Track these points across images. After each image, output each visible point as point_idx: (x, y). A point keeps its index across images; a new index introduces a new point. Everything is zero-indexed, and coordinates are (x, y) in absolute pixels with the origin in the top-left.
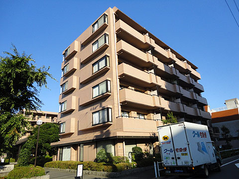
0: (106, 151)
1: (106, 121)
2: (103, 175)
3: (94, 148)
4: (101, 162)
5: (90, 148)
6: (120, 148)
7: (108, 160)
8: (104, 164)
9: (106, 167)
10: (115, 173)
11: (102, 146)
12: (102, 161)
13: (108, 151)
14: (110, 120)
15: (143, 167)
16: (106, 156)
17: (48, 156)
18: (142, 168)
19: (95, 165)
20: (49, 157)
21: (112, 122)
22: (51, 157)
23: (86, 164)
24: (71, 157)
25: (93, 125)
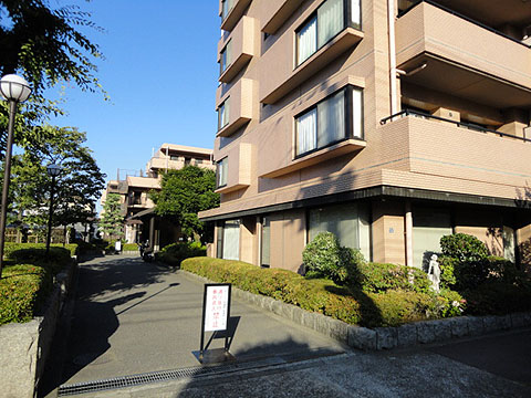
0: (337, 243)
1: (341, 135)
2: (322, 330)
3: (301, 229)
4: (318, 277)
5: (289, 228)
6: (392, 236)
7: (343, 274)
8: (328, 288)
9: (333, 298)
10: (372, 332)
11: (324, 224)
12: (321, 275)
13: (345, 243)
14: (357, 132)
15: (490, 313)
16: (335, 259)
17: (197, 244)
18: (487, 319)
19: (295, 285)
20: (199, 245)
21: (362, 139)
22: (204, 247)
23: (269, 279)
24: (240, 250)
25: (296, 158)
